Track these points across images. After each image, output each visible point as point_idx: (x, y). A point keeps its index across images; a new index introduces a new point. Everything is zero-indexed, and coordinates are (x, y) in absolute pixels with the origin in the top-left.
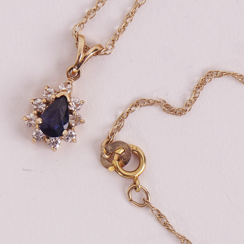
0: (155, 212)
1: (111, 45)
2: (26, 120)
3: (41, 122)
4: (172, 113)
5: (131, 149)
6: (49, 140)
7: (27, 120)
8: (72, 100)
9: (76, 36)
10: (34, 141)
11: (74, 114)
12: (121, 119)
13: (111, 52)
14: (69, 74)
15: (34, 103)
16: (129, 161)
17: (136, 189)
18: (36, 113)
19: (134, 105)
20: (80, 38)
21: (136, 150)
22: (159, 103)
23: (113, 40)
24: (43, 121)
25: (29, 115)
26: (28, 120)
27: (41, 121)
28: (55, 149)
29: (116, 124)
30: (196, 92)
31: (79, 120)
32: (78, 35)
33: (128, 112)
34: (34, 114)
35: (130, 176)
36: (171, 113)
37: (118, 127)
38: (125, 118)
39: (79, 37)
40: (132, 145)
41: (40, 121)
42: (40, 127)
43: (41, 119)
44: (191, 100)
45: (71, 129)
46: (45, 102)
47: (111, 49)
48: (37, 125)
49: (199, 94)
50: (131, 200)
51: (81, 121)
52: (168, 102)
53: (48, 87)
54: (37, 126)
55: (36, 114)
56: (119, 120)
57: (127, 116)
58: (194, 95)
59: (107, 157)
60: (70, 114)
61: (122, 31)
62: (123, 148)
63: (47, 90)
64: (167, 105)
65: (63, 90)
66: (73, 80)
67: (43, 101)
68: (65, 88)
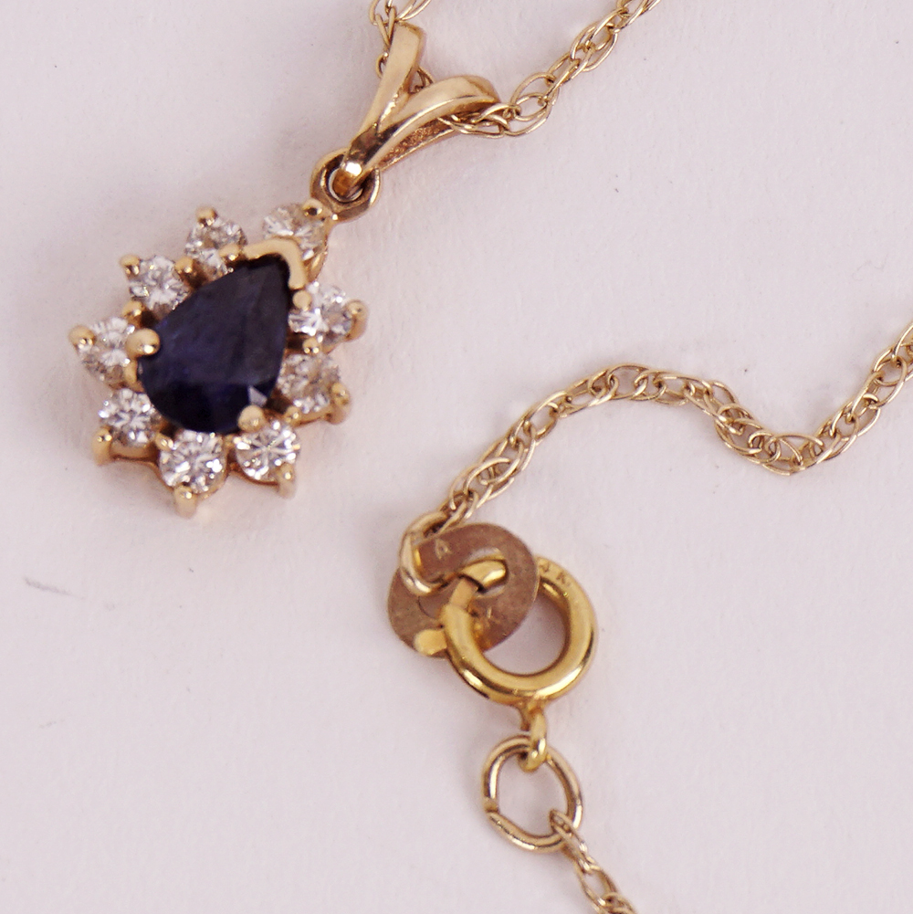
0: (592, 882)
1: (537, 100)
2: (86, 342)
3: (149, 350)
4: (753, 455)
5: (539, 572)
6: (171, 444)
7: (90, 342)
8: (313, 288)
9: (386, 25)
10: (103, 438)
11: (310, 351)
12: (518, 439)
13: (531, 127)
14: (323, 183)
15: (136, 270)
16: (516, 625)
17: (524, 756)
18: (137, 313)
19: (590, 385)
20: (401, 34)
21: (558, 583)
22: (705, 397)
23: (550, 80)
24: (160, 348)
25: (106, 321)
26: (94, 340)
27: (154, 346)
28: (192, 495)
29: (491, 455)
30: (880, 379)
32: (396, 22)
33: (555, 411)
34: (128, 316)
35: (508, 692)
36: (752, 452)
37: (497, 470)
38: (539, 437)
39: (399, 29)
40: (543, 558)
41: (147, 342)
43: (155, 335)
44: (850, 411)
45: (282, 415)
46: (188, 271)
47: (534, 116)
48: (134, 365)
49: (893, 392)
50: (492, 810)
51: (334, 391)
52: (743, 402)
53: (216, 216)
54: (130, 370)
55: (136, 318)
56: (508, 438)
57: (547, 429)
58: (868, 392)
59: (423, 588)
61: (600, 48)
62: (503, 562)
63: (209, 223)
64: (739, 412)
66: (335, 218)
67: (179, 266)
68: (291, 233)
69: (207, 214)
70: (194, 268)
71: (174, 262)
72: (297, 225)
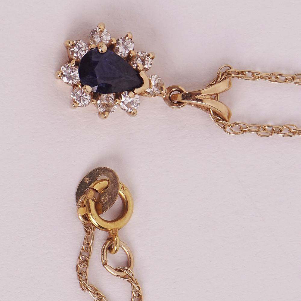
2: (100, 28)
3: (100, 50)
6: (73, 65)
7: (100, 30)
8: (137, 96)
11: (116, 101)
14: (174, 89)
15: (127, 38)
18: (113, 43)
24: (102, 54)
25: (108, 33)
27: (102, 51)
28: (59, 76)
31: (107, 108)
34: (111, 40)
41: (103, 49)
42: (93, 49)
43: (106, 51)
45: (93, 99)
46: (131, 55)
48: (95, 46)
51: (106, 112)
53: (152, 59)
54: (93, 46)
55: (111, 43)
60: (116, 94)
63: (149, 57)
65: (151, 81)
66: (164, 97)
67: (131, 52)
68: (154, 84)
69: (151, 56)
70: (132, 56)
71: (133, 50)
72: (156, 85)
